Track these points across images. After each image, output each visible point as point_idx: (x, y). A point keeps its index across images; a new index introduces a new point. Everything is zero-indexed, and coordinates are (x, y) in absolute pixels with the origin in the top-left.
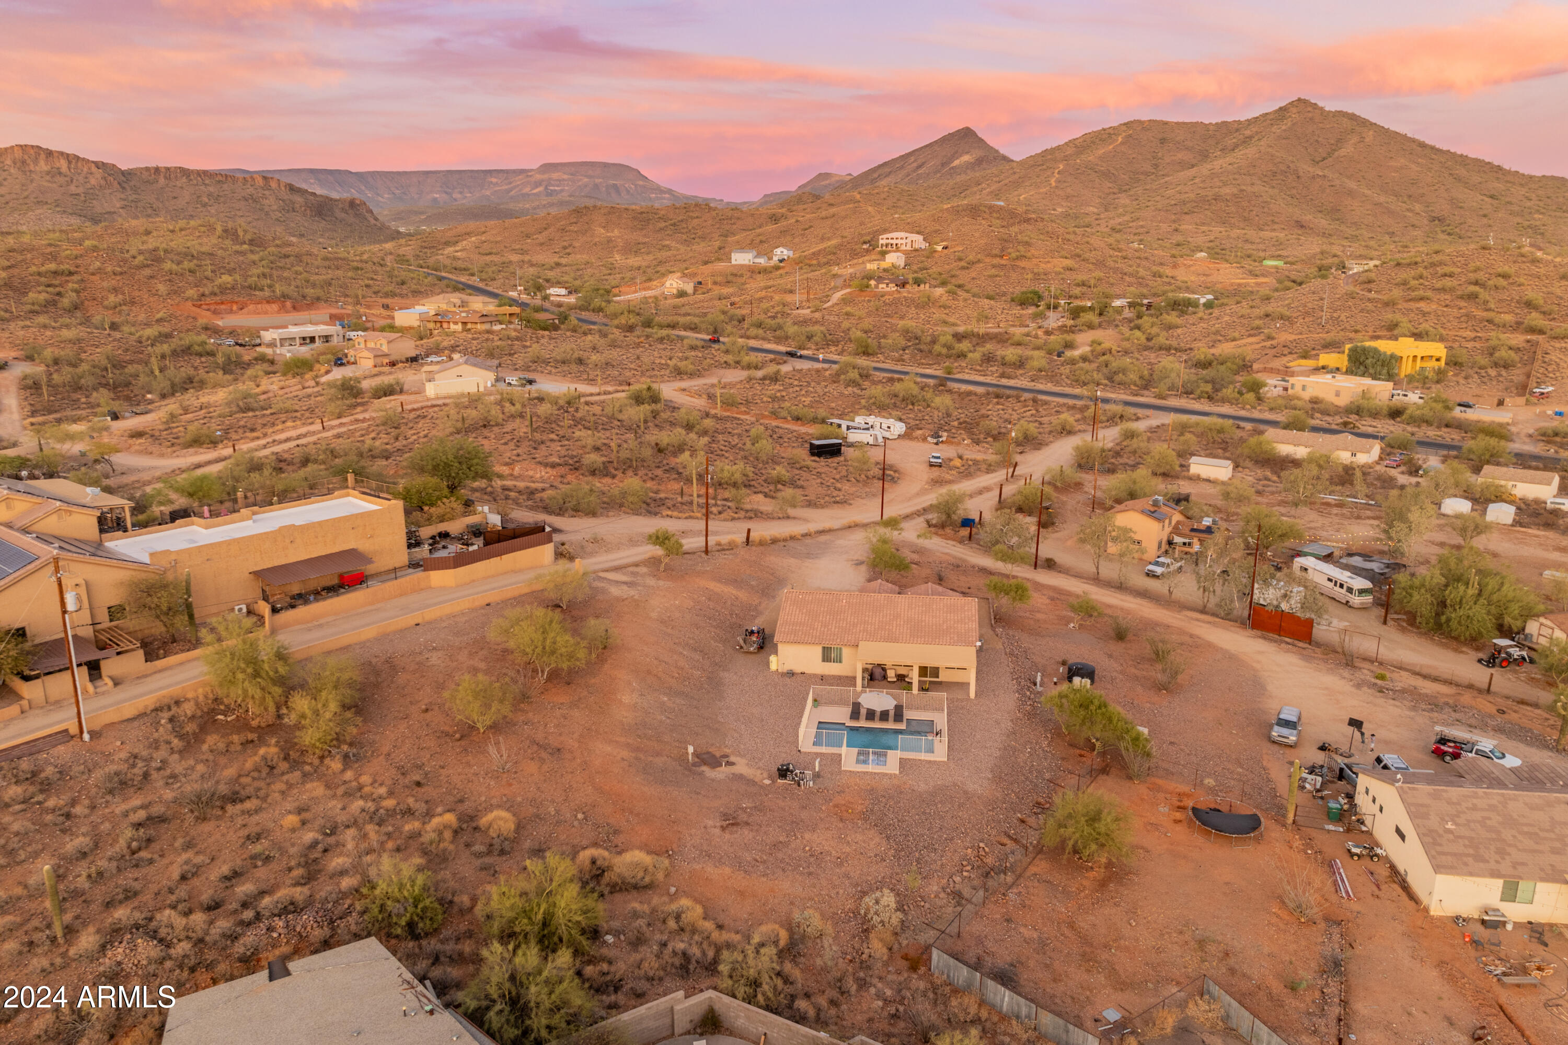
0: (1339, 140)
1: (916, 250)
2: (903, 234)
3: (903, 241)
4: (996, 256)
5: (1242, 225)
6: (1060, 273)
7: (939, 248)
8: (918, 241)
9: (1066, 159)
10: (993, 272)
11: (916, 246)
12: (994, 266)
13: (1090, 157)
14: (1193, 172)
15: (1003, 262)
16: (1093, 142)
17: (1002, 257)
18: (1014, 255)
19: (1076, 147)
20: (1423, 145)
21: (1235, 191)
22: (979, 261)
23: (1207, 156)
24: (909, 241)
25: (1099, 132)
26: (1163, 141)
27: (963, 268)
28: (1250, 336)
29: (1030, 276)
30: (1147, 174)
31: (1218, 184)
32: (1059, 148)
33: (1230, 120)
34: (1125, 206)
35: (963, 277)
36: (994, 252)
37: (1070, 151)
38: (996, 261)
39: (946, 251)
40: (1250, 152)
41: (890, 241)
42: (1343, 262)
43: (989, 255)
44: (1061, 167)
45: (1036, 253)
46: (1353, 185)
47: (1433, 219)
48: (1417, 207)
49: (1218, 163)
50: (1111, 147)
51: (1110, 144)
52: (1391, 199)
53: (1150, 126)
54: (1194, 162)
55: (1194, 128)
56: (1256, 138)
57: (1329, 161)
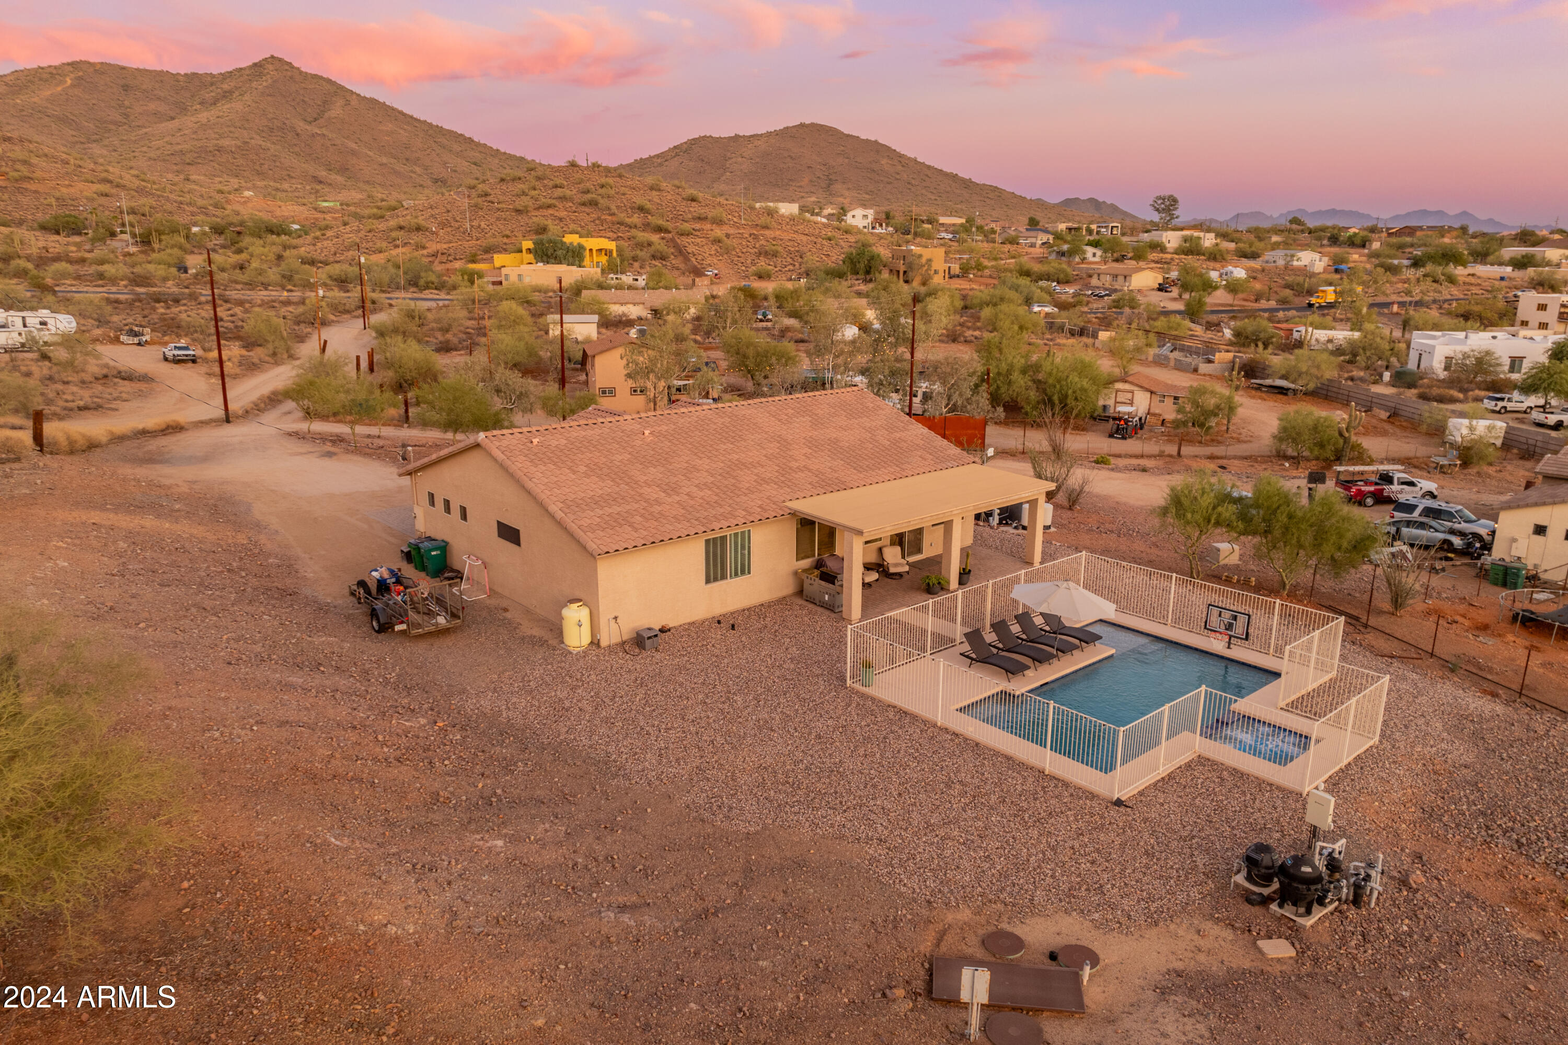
13: (35, 99)
14: (174, 124)
20: (401, 113)
21: (237, 143)
23: (186, 109)
30: (118, 124)
31: (213, 136)
33: (200, 71)
46: (354, 146)
47: (436, 181)
48: (418, 169)
49: (203, 116)
50: (59, 89)
51: (57, 85)
52: (393, 161)
53: (103, 69)
54: (172, 114)
55: (160, 76)
56: (237, 93)
57: (321, 121)
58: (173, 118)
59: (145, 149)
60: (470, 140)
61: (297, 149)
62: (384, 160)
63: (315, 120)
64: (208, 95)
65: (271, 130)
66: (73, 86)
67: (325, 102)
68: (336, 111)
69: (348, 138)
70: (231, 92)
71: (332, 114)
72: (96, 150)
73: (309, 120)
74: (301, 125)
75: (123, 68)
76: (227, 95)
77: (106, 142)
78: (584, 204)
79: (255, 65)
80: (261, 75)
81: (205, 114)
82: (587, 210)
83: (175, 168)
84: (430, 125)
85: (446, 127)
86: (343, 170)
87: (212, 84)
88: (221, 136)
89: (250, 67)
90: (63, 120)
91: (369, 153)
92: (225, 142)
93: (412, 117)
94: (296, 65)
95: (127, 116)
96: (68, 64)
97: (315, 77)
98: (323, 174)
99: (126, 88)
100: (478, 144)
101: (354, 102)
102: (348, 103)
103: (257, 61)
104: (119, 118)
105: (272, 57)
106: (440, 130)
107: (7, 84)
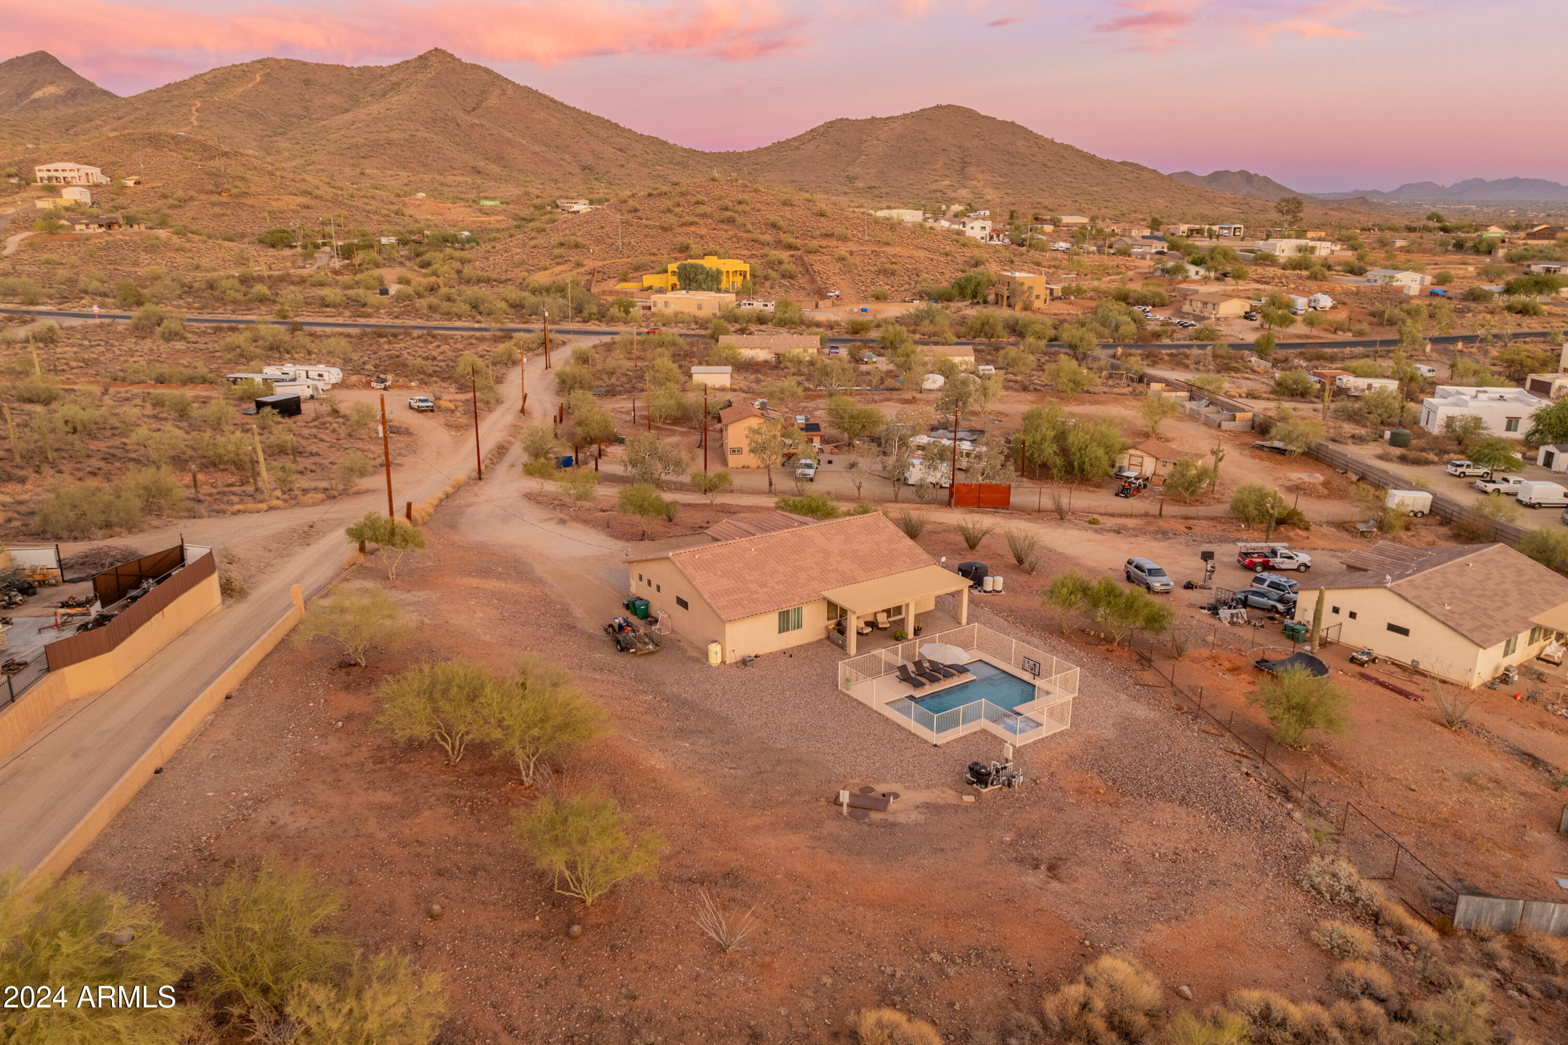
2: (72, 165)
3: (75, 174)
4: (212, 192)
5: (422, 170)
6: (298, 212)
8: (96, 174)
9: (199, 95)
10: (217, 210)
11: (95, 180)
12: (214, 204)
13: (229, 96)
14: (348, 117)
15: (224, 199)
16: (227, 80)
17: (220, 194)
18: (234, 191)
20: (553, 101)
22: (192, 198)
23: (359, 102)
24: (82, 173)
28: (558, 264)
29: (266, 214)
30: (299, 117)
33: (372, 65)
34: (289, 150)
35: (182, 217)
36: (206, 188)
37: (200, 87)
38: (215, 198)
39: (140, 187)
40: (402, 98)
41: (56, 174)
42: (554, 202)
43: (201, 191)
44: (199, 105)
45: (259, 190)
46: (509, 135)
47: (584, 168)
48: (567, 157)
49: (375, 108)
50: (250, 85)
51: (248, 82)
52: (544, 149)
53: (288, 65)
54: (347, 106)
55: (336, 70)
56: (404, 85)
57: (479, 111)
58: (347, 111)
59: (323, 142)
60: (616, 126)
61: (457, 139)
62: (537, 148)
63: (474, 109)
64: (377, 87)
65: (435, 121)
66: (261, 82)
67: (483, 92)
68: (493, 100)
69: (503, 126)
70: (398, 84)
71: (489, 103)
72: (283, 143)
73: (469, 109)
74: (461, 116)
75: (305, 64)
76: (395, 86)
77: (289, 135)
78: (722, 221)
79: (421, 57)
80: (425, 67)
81: (376, 106)
82: (726, 227)
83: (351, 161)
84: (579, 111)
85: (594, 113)
86: (499, 159)
87: (382, 76)
88: (391, 129)
89: (416, 60)
90: (253, 115)
91: (524, 142)
92: (394, 135)
93: (562, 104)
94: (457, 56)
95: (307, 109)
96: (258, 62)
97: (474, 66)
98: (481, 164)
99: (307, 82)
100: (624, 130)
101: (510, 92)
102: (504, 92)
103: (422, 53)
104: (301, 112)
105: (436, 49)
106: (588, 116)
107: (206, 83)
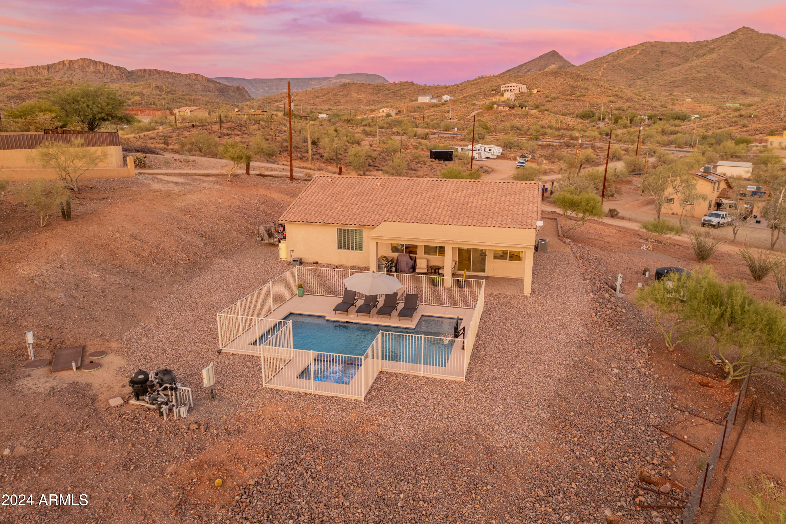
0: (767, 49)
1: (522, 93)
2: (514, 84)
3: (515, 88)
4: (568, 95)
5: (708, 92)
7: (535, 92)
8: (524, 88)
9: (608, 62)
10: (566, 103)
11: (522, 91)
12: (567, 100)
13: (622, 61)
14: (678, 68)
15: (572, 98)
16: (623, 54)
17: (571, 95)
18: (578, 94)
19: (613, 56)
21: (705, 75)
22: (558, 98)
23: (688, 60)
24: (518, 88)
25: (627, 49)
26: (662, 52)
27: (549, 101)
30: (653, 70)
31: (695, 72)
32: (604, 57)
35: (549, 106)
36: (567, 92)
37: (609, 59)
38: (568, 97)
39: (539, 93)
40: (714, 56)
41: (508, 88)
43: (564, 94)
45: (592, 94)
46: (775, 72)
49: (695, 63)
51: (632, 54)
53: (655, 45)
55: (681, 45)
56: (717, 49)
57: (760, 60)
59: (660, 81)
64: (702, 52)
66: (639, 54)
69: (774, 68)
70: (714, 49)
72: (639, 82)
73: (754, 59)
74: (747, 63)
76: (711, 50)
77: (644, 79)
80: (733, 38)
83: (669, 89)
87: (705, 46)
96: (641, 44)
98: (748, 89)
104: (655, 67)
105: (744, 27)
